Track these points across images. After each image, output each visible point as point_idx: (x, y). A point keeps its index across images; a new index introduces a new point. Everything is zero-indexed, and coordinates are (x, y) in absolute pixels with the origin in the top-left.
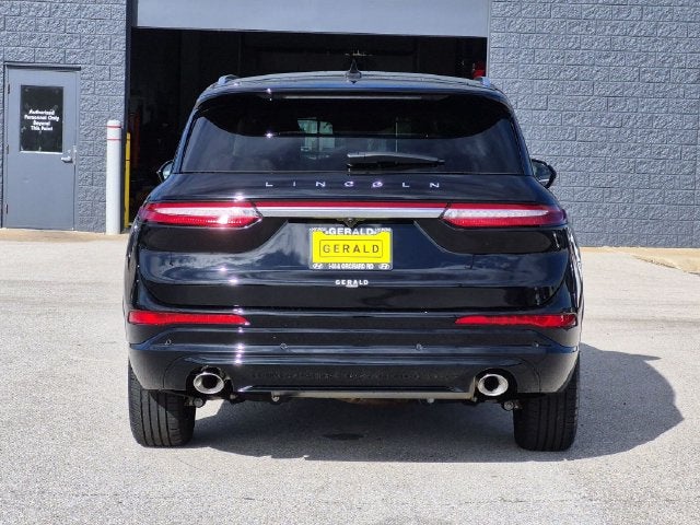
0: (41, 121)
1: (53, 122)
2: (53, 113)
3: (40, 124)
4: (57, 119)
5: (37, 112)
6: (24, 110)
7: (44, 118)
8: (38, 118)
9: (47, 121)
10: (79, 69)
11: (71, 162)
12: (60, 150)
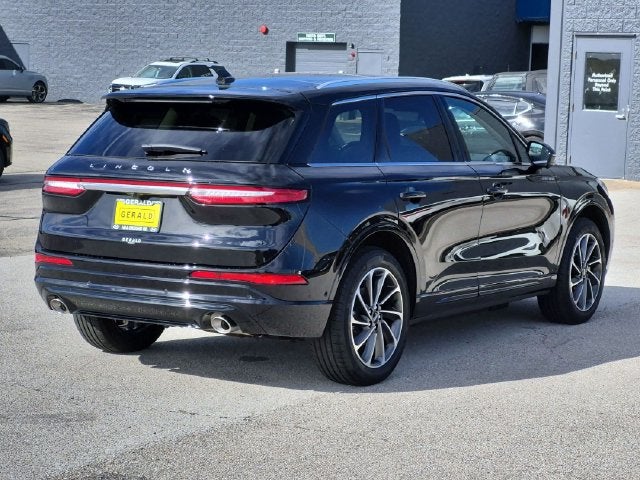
0: (601, 83)
1: (611, 84)
2: (612, 75)
3: (600, 85)
4: (614, 81)
5: (599, 75)
6: (588, 74)
7: (604, 81)
8: (600, 81)
9: (606, 83)
10: (635, 36)
11: (624, 119)
12: (616, 109)
